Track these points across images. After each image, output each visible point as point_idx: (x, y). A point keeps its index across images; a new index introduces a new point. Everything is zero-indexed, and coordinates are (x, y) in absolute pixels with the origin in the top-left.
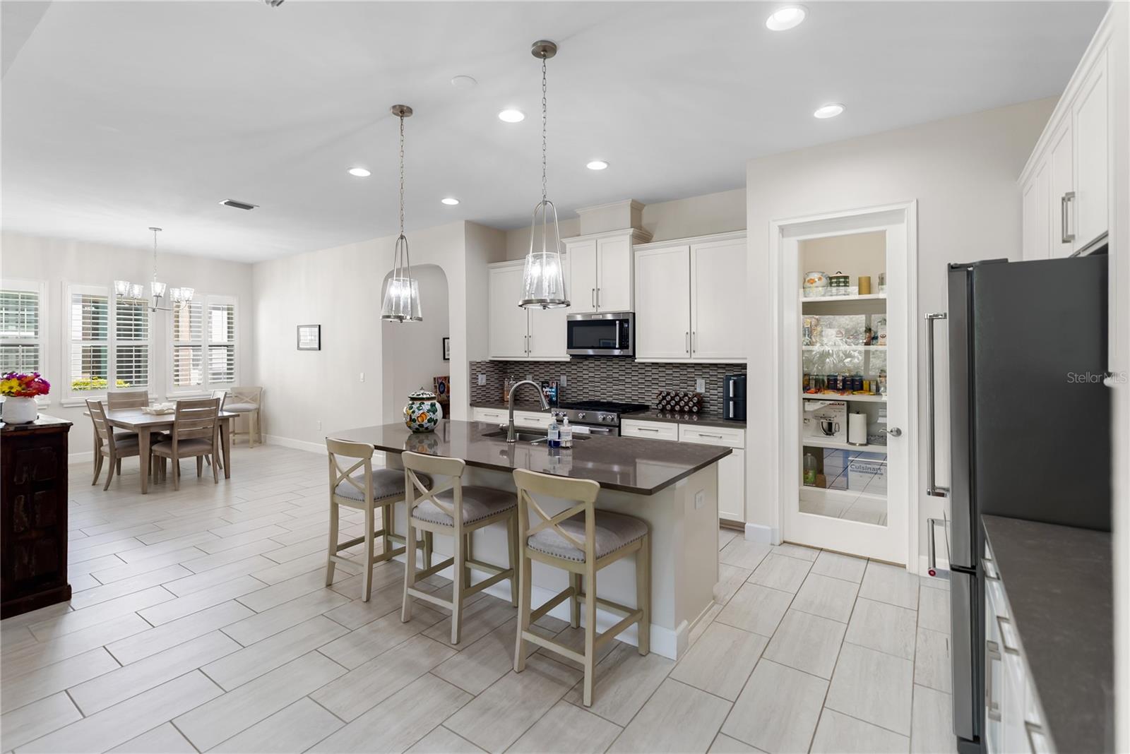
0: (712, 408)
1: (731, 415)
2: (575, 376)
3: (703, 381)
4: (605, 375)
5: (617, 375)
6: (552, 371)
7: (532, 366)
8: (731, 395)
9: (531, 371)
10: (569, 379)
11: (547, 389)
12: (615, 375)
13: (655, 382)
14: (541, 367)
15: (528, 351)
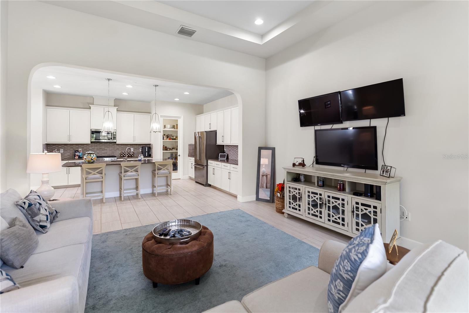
0: (135, 155)
1: (147, 156)
2: (86, 149)
3: (133, 149)
4: (99, 148)
5: (104, 148)
6: (74, 147)
7: (63, 146)
8: (147, 151)
9: (62, 147)
10: (83, 149)
11: (77, 153)
12: (103, 148)
13: (118, 149)
14: (68, 146)
15: (69, 140)
